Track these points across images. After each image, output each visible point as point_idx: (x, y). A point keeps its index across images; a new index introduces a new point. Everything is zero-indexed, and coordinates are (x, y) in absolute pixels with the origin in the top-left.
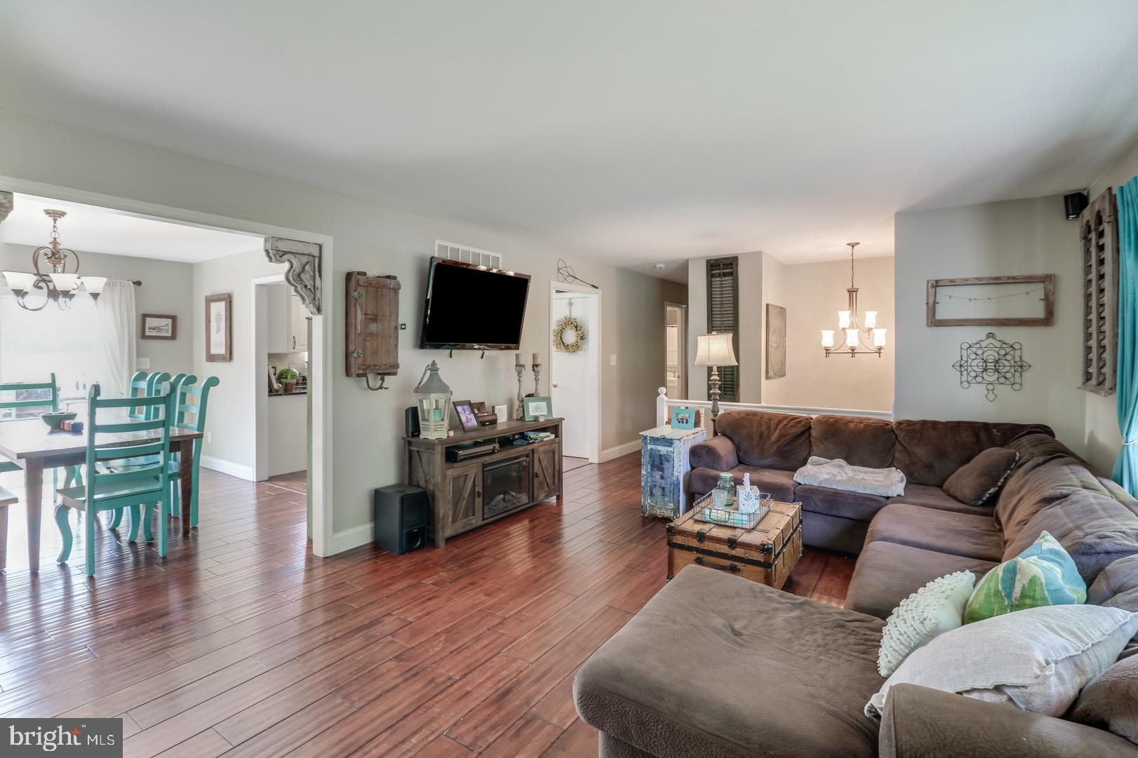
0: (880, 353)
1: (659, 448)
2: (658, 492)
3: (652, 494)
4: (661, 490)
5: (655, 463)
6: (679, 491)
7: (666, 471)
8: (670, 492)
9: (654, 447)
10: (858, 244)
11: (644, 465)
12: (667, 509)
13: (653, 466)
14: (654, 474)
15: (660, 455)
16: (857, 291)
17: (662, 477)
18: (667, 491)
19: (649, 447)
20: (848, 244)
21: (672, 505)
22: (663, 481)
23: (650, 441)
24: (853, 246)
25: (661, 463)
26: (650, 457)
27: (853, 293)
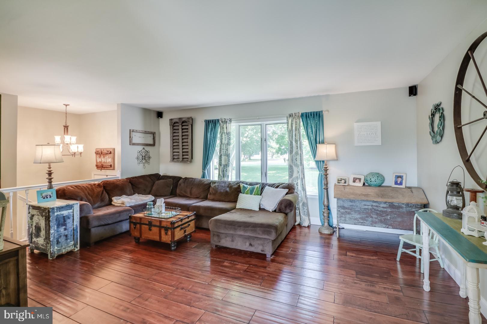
0: (81, 155)
1: (62, 212)
2: (62, 240)
3: (58, 242)
4: (65, 237)
5: (60, 222)
6: (77, 232)
7: (68, 225)
8: (71, 235)
9: (59, 213)
10: (69, 105)
11: (52, 227)
12: (70, 247)
13: (59, 226)
14: (60, 229)
15: (64, 217)
16: (68, 127)
17: (65, 229)
18: (69, 236)
19: (56, 214)
20: (64, 104)
21: (72, 243)
22: (66, 232)
23: (57, 210)
24: (66, 106)
25: (65, 221)
26: (56, 220)
27: (66, 127)
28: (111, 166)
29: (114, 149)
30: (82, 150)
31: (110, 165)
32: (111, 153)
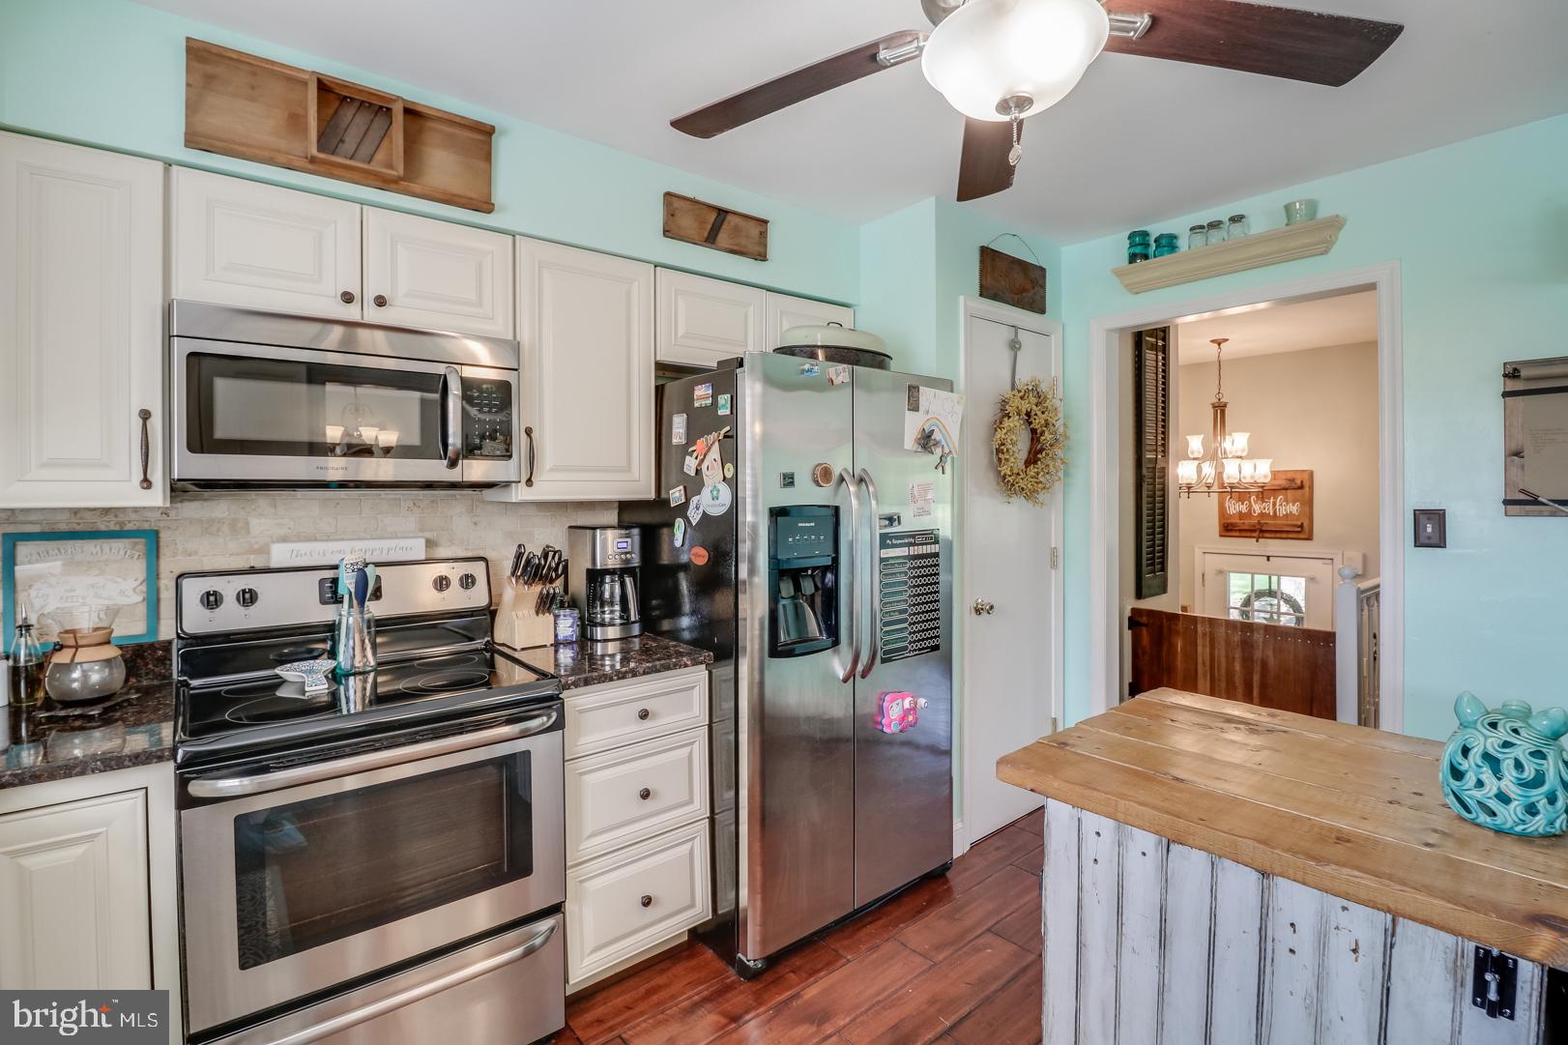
20: (1212, 341)
24: (1219, 344)
27: (1220, 409)
28: (1302, 526)
29: (1311, 474)
30: (1265, 477)
31: (1299, 523)
32: (1301, 487)
